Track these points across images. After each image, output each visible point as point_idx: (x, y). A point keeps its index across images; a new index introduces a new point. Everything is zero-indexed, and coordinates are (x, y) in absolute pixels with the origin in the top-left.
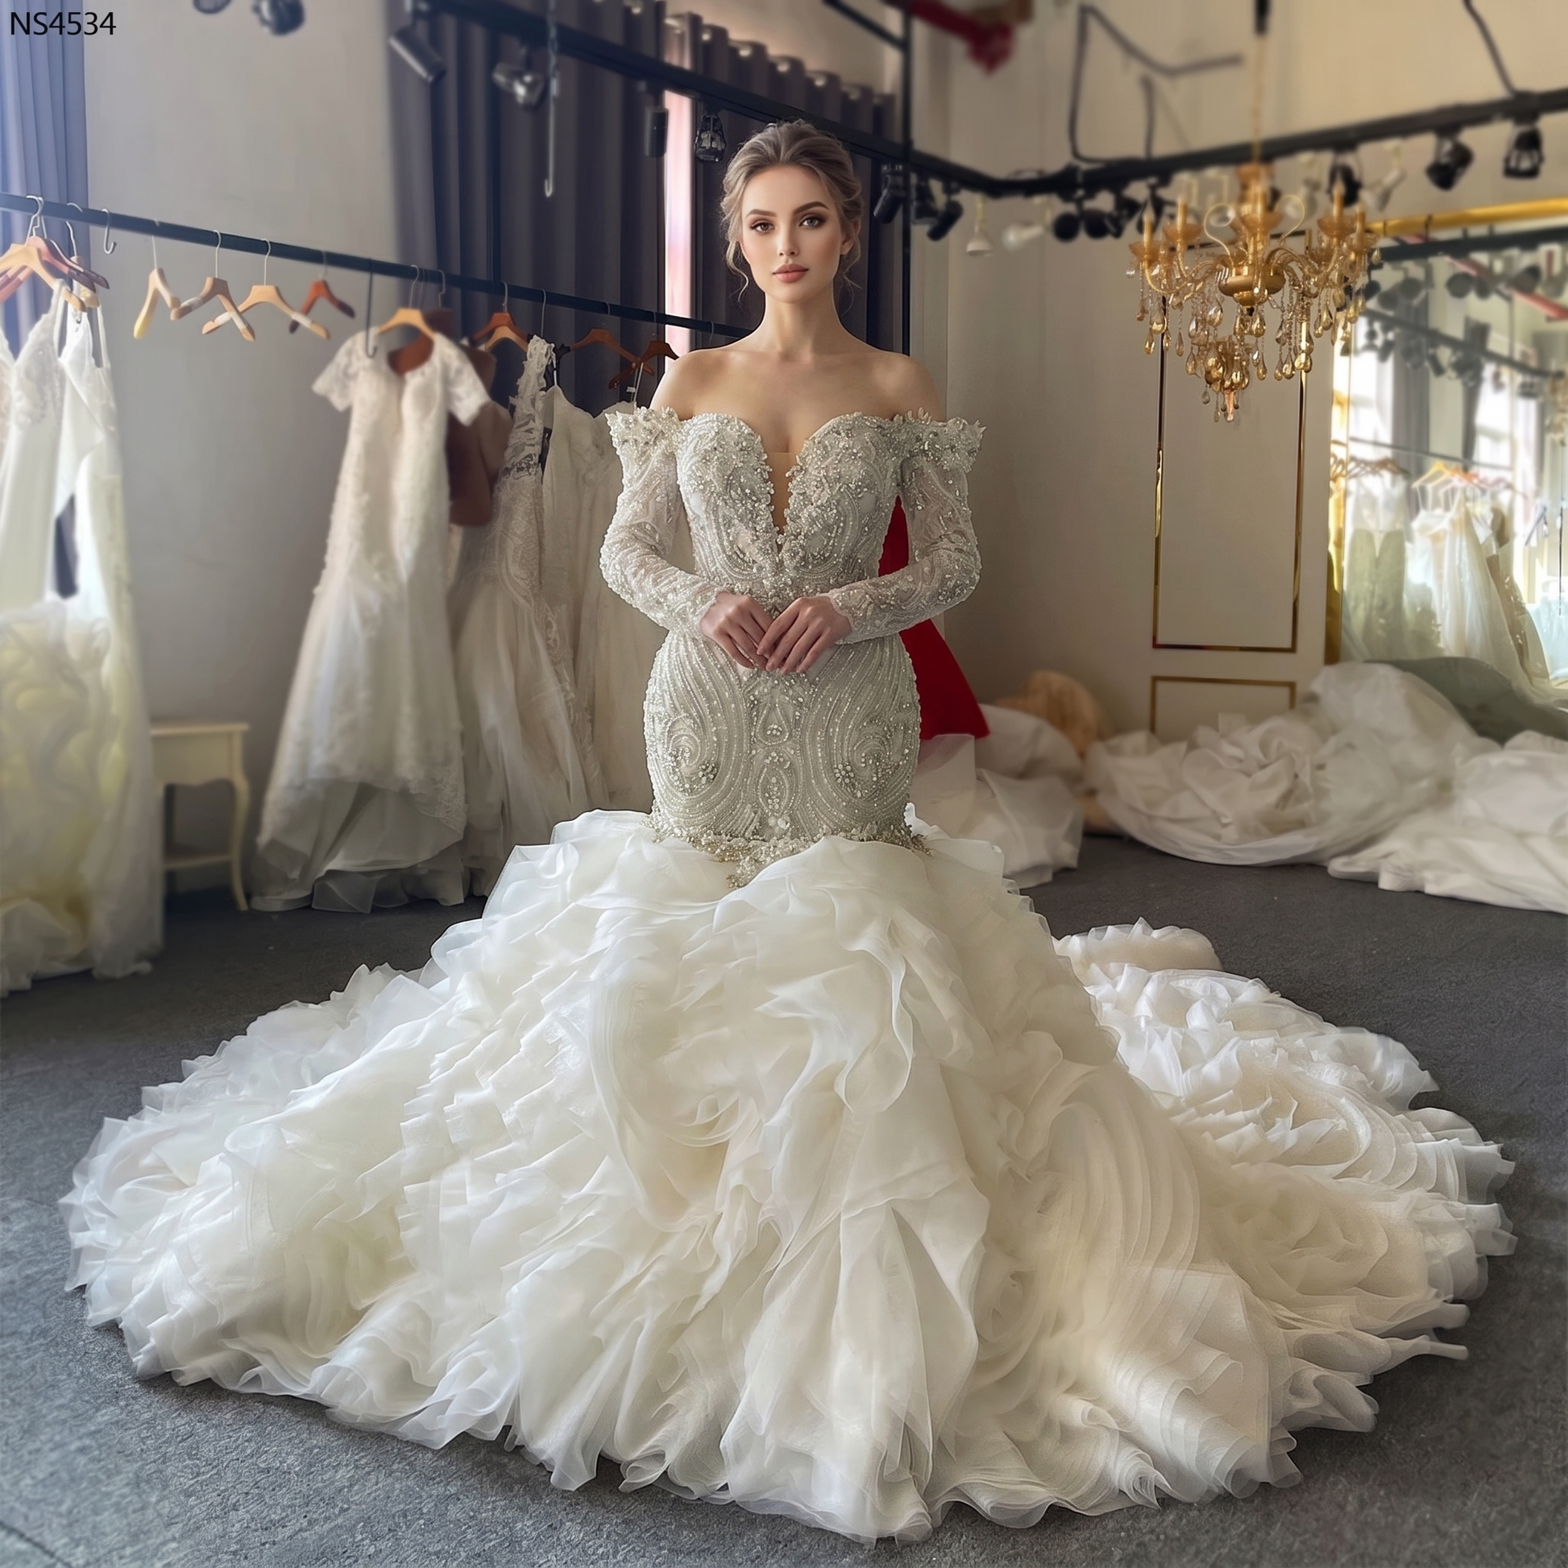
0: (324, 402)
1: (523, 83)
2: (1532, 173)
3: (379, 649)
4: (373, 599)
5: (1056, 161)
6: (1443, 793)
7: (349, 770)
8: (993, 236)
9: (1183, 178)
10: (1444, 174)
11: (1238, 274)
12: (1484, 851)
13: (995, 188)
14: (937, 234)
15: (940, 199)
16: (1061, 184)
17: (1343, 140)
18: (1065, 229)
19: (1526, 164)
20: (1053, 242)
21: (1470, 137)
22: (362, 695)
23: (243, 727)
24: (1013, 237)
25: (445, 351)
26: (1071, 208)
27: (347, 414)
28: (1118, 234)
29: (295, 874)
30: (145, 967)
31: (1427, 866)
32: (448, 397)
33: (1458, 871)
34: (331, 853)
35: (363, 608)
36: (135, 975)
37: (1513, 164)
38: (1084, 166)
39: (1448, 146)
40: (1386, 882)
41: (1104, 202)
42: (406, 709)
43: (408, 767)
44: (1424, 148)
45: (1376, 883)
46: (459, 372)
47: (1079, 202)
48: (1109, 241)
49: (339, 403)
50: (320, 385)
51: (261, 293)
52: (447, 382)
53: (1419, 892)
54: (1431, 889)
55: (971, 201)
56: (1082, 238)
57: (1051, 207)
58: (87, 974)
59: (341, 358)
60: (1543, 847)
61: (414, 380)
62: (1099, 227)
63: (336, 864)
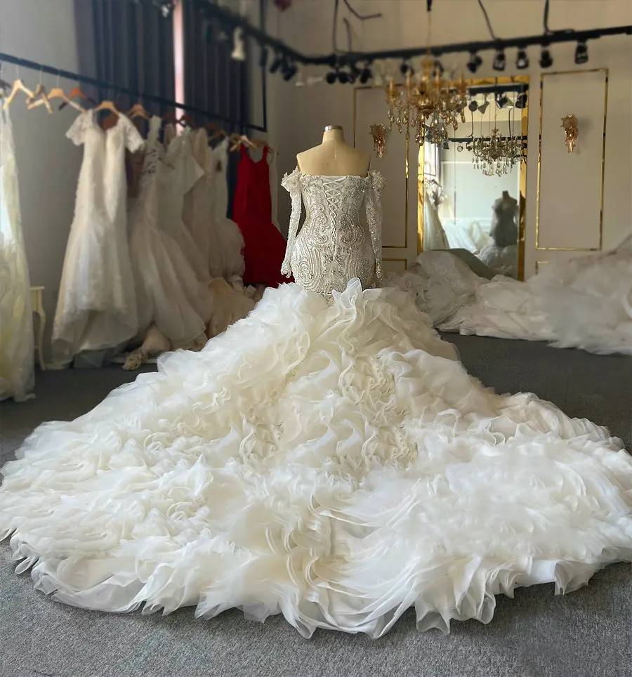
0: (70, 141)
1: (167, 7)
2: (502, 69)
3: (105, 250)
4: (101, 229)
5: (327, 51)
6: (472, 298)
7: (98, 305)
8: (304, 80)
9: (378, 62)
10: (473, 67)
11: (425, 103)
12: (494, 318)
13: (307, 61)
14: (287, 78)
15: (290, 65)
16: (330, 60)
17: (438, 51)
18: (330, 79)
19: (500, 66)
20: (326, 83)
21: (482, 54)
22: (100, 272)
23: (43, 288)
24: (311, 81)
25: (123, 120)
26: (333, 71)
27: (82, 147)
28: (353, 82)
29: (67, 352)
30: (32, 396)
31: (477, 325)
32: (126, 140)
33: (486, 326)
34: (81, 342)
35: (97, 234)
36: (30, 400)
37: (496, 66)
38: (339, 55)
39: (473, 58)
40: (463, 332)
41: (346, 69)
42: (118, 277)
43: (119, 302)
44: (465, 57)
45: (459, 333)
46: (130, 130)
47: (337, 69)
48: (348, 84)
49: (77, 142)
50: (69, 134)
51: (55, 92)
52: (126, 134)
53: (475, 335)
54: (478, 334)
55: (299, 65)
56: (337, 82)
57: (326, 69)
58: (11, 400)
59: (78, 122)
60: (514, 316)
61: (111, 134)
62: (344, 78)
63: (86, 346)
